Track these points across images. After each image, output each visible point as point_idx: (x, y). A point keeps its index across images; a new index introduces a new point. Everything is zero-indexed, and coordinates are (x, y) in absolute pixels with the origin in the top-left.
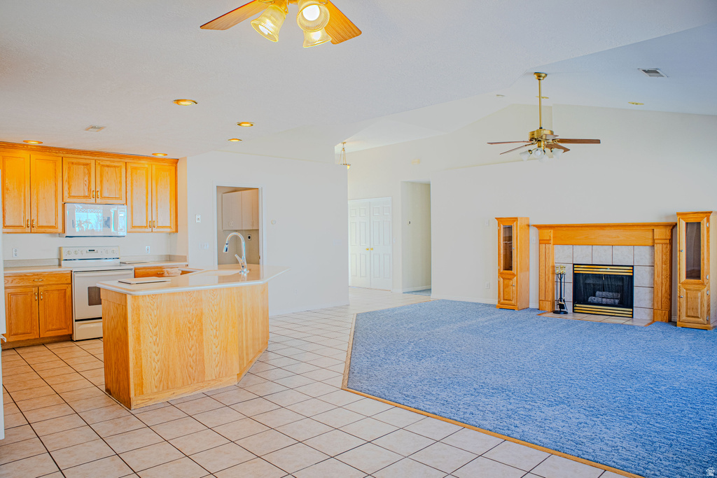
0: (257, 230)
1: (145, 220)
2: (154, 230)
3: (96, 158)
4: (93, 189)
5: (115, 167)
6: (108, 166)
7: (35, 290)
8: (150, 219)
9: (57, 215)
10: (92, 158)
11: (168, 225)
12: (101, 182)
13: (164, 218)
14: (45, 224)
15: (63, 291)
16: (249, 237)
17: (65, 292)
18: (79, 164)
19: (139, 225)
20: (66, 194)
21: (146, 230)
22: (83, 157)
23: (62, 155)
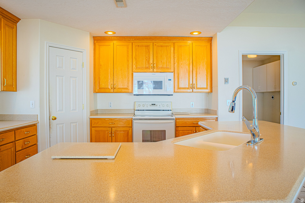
0: (279, 92)
1: (188, 84)
2: (194, 90)
3: (153, 41)
4: (151, 62)
5: (166, 46)
6: (161, 46)
7: (110, 129)
8: (191, 82)
9: (128, 81)
10: (151, 41)
11: (205, 87)
12: (157, 57)
13: (202, 82)
14: (121, 87)
15: (127, 132)
16: (273, 97)
17: (128, 133)
18: (142, 46)
19: (183, 87)
20: (134, 66)
21: (189, 91)
22: (145, 41)
23: (132, 41)
